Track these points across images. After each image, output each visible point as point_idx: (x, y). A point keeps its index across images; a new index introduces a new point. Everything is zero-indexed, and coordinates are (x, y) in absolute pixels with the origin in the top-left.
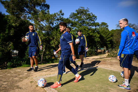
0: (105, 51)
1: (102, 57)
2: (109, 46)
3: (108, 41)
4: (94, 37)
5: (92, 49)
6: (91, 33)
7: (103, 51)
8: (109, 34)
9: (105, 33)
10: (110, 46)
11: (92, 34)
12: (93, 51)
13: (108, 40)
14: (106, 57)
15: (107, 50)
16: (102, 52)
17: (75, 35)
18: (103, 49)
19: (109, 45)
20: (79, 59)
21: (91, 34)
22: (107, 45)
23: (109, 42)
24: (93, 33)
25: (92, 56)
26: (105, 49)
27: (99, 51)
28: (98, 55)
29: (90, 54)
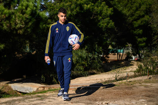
0: (128, 57)
1: (121, 75)
2: (140, 42)
3: (137, 28)
4: (97, 15)
5: (91, 52)
6: (87, 4)
7: (124, 58)
8: (140, 5)
9: (127, 4)
10: (144, 42)
11: (89, 6)
12: (94, 59)
13: (137, 25)
14: (133, 74)
15: (134, 55)
16: (122, 61)
17: (38, 12)
18: (123, 53)
19: (139, 39)
20: (53, 83)
21: (86, 7)
22: (136, 40)
23: (141, 31)
24: (94, 3)
25: (93, 74)
26: (130, 51)
27: (112, 57)
28: (110, 70)
29: (86, 69)
